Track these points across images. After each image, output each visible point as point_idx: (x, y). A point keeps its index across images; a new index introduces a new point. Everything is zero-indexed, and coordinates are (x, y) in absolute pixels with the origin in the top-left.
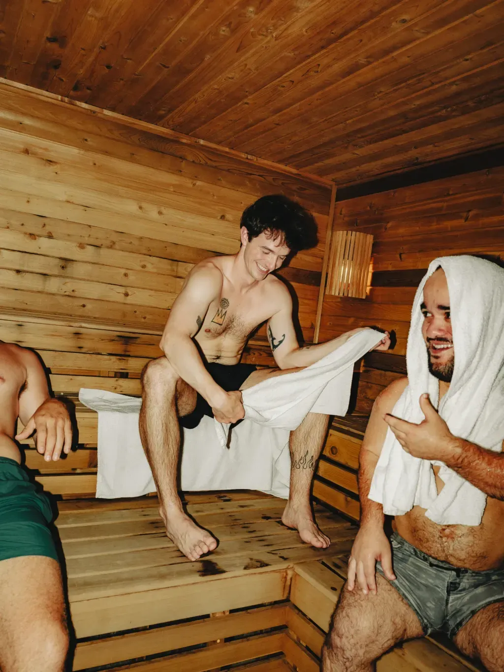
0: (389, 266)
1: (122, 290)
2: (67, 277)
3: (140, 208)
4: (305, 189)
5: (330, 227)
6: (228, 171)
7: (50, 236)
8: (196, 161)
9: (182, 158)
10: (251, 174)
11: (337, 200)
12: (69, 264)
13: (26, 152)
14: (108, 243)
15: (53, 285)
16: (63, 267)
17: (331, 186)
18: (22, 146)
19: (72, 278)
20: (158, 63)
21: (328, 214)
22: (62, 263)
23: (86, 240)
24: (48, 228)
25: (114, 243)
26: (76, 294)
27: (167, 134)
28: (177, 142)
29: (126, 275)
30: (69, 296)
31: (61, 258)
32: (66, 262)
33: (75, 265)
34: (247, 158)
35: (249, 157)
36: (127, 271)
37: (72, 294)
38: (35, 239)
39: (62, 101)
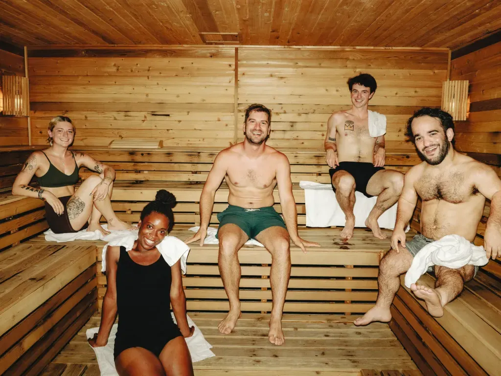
0: (477, 99)
1: (321, 133)
2: (294, 130)
3: (327, 90)
4: (427, 58)
5: (448, 77)
6: (375, 59)
7: (285, 112)
8: (355, 59)
9: (347, 59)
10: (389, 57)
11: (451, 60)
12: (294, 124)
13: (271, 76)
14: (312, 111)
15: (288, 135)
16: (292, 126)
17: (448, 51)
18: (269, 74)
19: (296, 130)
20: (318, 28)
21: (447, 69)
22: (291, 124)
23: (302, 111)
24: (284, 109)
25: (315, 110)
26: (298, 138)
27: (338, 49)
28: (343, 51)
29: (322, 125)
30: (295, 139)
31: (290, 122)
32: (293, 124)
33: (298, 124)
34: (386, 49)
35: (387, 48)
36: (322, 123)
37: (297, 138)
38: (278, 115)
39: (284, 48)
